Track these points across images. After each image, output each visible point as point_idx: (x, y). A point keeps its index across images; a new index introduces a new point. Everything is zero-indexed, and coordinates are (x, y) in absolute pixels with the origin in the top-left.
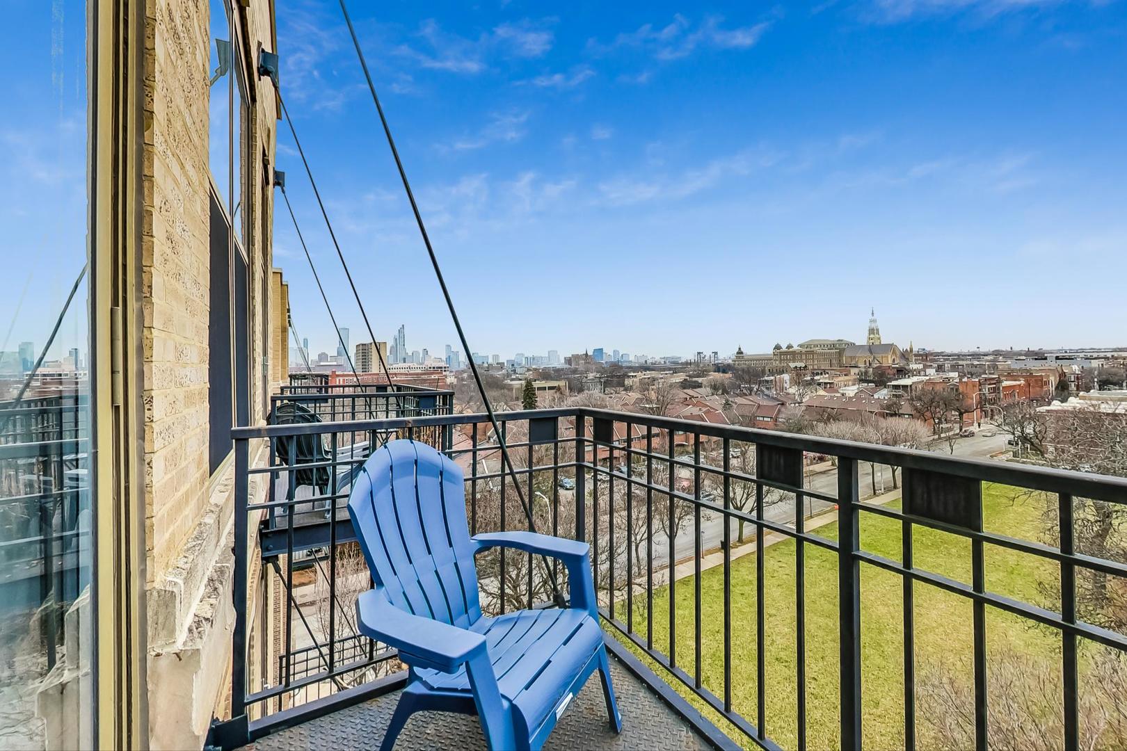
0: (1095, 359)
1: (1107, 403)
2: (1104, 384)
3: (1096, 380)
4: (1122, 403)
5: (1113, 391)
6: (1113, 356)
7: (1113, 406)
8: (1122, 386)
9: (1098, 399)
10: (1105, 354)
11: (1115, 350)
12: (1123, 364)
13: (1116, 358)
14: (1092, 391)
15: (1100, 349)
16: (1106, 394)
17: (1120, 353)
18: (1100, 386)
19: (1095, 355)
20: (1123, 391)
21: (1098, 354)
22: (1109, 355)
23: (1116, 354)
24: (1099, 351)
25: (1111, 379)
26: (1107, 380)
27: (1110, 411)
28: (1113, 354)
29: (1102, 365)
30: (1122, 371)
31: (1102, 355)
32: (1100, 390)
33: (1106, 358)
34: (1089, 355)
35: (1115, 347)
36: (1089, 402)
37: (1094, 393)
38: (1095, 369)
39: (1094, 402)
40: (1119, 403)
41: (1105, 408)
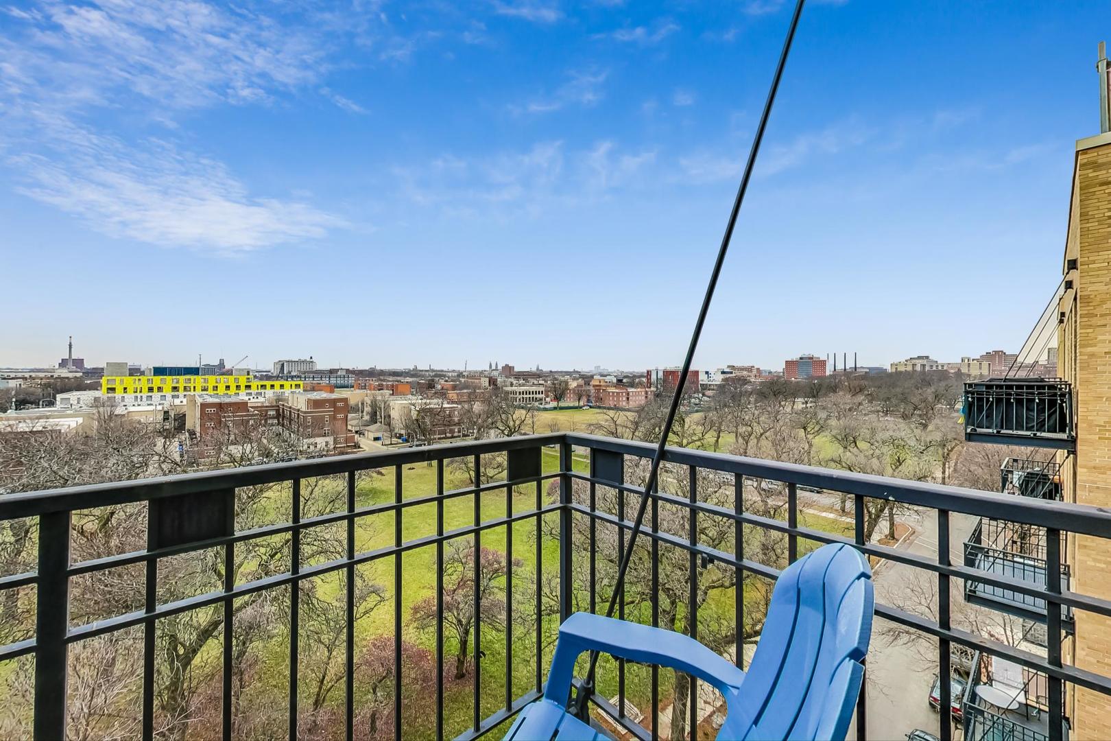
0: (13, 379)
1: (25, 421)
2: (22, 404)
3: (14, 400)
4: (40, 420)
5: (31, 410)
6: (30, 376)
7: (31, 425)
8: (39, 405)
9: (16, 419)
10: (23, 374)
11: (32, 371)
12: (41, 384)
13: (34, 379)
14: (9, 411)
15: (18, 369)
16: (24, 413)
17: (37, 374)
18: (16, 405)
19: (12, 375)
20: (40, 409)
21: (17, 374)
22: (27, 375)
23: (33, 375)
24: (16, 371)
25: (28, 399)
26: (24, 400)
27: (27, 430)
28: (31, 374)
29: (20, 385)
30: (40, 390)
31: (20, 375)
32: (16, 410)
33: (24, 378)
34: (6, 375)
35: (33, 368)
36: (6, 423)
37: (11, 413)
38: (12, 389)
39: (11, 422)
40: (37, 421)
41: (23, 427)
